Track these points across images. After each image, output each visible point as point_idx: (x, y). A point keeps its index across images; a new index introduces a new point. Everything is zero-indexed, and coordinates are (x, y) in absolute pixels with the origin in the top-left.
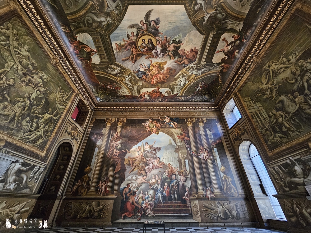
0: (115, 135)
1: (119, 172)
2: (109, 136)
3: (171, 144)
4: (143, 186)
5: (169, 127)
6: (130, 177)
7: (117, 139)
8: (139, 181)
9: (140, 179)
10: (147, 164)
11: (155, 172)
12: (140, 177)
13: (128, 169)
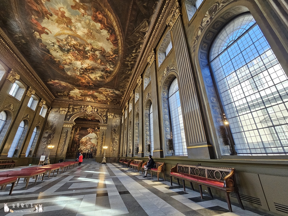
0: (77, 133)
1: (78, 145)
2: (74, 133)
3: (96, 137)
4: (85, 149)
5: (97, 131)
6: (81, 147)
7: (77, 135)
8: (84, 148)
9: (84, 147)
10: (87, 143)
11: (89, 145)
12: (85, 147)
13: (81, 144)
